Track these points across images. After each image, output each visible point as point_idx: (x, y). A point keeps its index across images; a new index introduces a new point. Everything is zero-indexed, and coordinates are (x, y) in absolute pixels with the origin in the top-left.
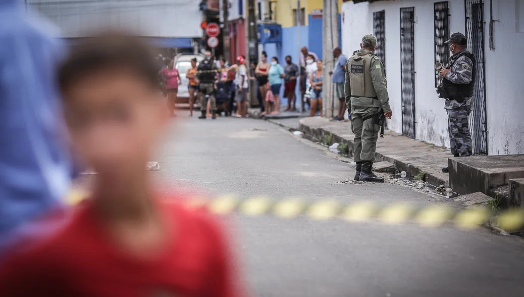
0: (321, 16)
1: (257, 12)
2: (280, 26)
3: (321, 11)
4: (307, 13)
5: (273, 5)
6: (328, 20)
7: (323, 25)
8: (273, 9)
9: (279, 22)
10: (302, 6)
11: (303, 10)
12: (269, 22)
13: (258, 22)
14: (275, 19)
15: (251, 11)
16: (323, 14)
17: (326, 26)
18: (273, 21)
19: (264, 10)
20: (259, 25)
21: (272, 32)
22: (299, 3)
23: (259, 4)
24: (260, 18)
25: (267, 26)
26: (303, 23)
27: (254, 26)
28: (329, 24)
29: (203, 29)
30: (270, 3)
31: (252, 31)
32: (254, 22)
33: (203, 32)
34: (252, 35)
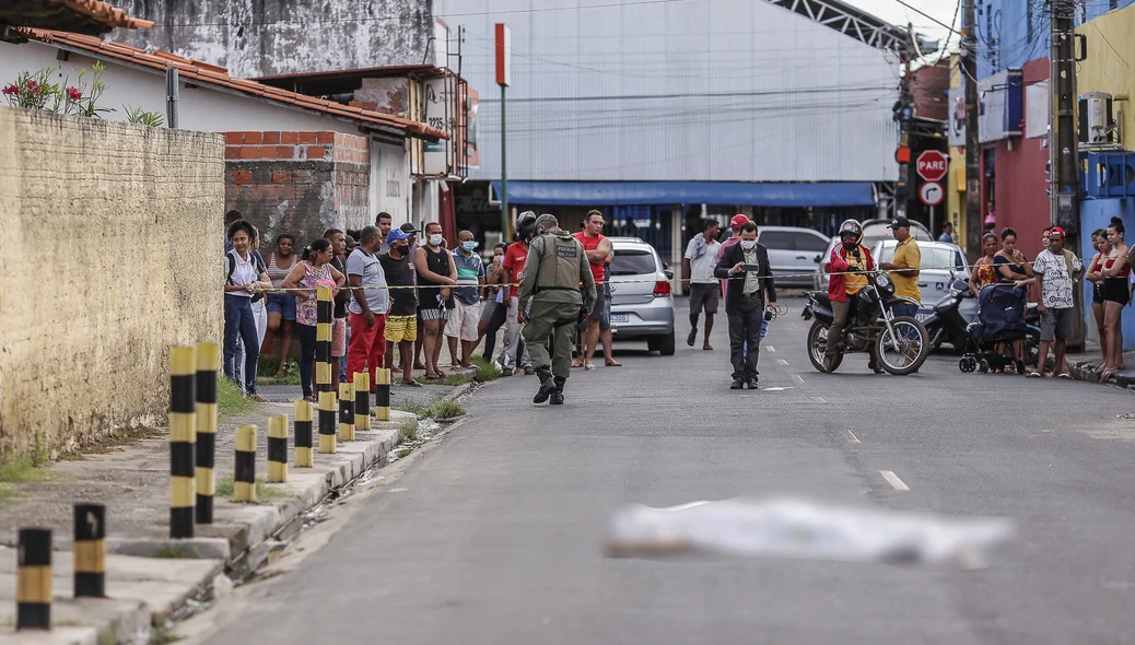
1: (1077, 122)
5: (1116, 106)
9: (1133, 147)
12: (1108, 147)
13: (1081, 146)
14: (1120, 139)
15: (1065, 121)
18: (1115, 145)
19: (1094, 119)
20: (1083, 155)
21: (1112, 169)
23: (1084, 104)
27: (1071, 156)
29: (901, 163)
30: (1109, 102)
31: (1066, 169)
32: (1072, 147)
33: (900, 170)
34: (1066, 177)
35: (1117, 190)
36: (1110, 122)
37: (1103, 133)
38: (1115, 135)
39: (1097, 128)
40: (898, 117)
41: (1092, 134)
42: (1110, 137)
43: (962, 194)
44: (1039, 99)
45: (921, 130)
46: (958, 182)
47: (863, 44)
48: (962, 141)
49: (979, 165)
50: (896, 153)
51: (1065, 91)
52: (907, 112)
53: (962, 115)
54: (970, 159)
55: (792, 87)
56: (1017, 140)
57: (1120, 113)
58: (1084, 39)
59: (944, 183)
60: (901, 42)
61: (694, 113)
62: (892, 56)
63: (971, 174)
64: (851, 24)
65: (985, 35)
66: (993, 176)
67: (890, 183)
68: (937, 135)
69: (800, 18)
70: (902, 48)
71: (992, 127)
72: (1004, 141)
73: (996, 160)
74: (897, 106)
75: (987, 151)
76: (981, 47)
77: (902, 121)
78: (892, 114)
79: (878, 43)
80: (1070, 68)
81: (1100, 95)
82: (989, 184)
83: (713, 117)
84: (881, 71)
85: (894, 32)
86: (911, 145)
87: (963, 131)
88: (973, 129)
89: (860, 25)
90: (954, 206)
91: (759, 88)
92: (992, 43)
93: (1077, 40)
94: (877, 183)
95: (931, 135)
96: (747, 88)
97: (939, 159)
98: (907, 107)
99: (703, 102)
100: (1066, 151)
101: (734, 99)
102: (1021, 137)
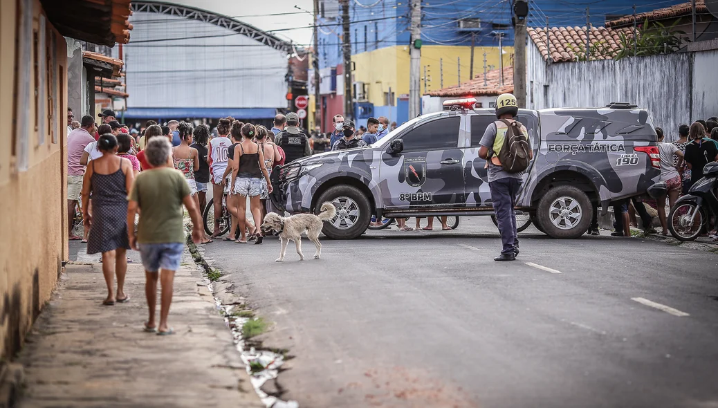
0: (407, 99)
1: (352, 92)
2: (372, 104)
3: (408, 95)
4: (396, 97)
5: (366, 86)
6: (413, 106)
7: (409, 110)
8: (366, 90)
9: (371, 101)
10: (392, 91)
11: (393, 93)
12: (363, 101)
13: (354, 100)
14: (367, 98)
15: (348, 92)
16: (409, 97)
17: (411, 110)
18: (366, 100)
19: (359, 91)
20: (355, 103)
21: (365, 109)
22: (390, 89)
23: (355, 86)
24: (355, 97)
25: (361, 104)
26: (392, 104)
27: (351, 104)
28: (413, 109)
29: (289, 100)
30: (364, 85)
31: (349, 109)
32: (351, 100)
33: (289, 103)
34: (349, 112)
35: (366, 116)
36: (364, 92)
37: (362, 96)
38: (366, 96)
39: (360, 94)
40: (287, 80)
41: (358, 96)
42: (364, 98)
43: (314, 113)
44: (340, 80)
45: (297, 85)
46: (312, 109)
47: (271, 48)
48: (314, 92)
49: (320, 103)
50: (287, 96)
51: (348, 82)
52: (290, 78)
53: (314, 82)
54: (317, 101)
55: (241, 67)
56: (334, 94)
57: (368, 89)
58: (354, 63)
59: (306, 109)
60: (287, 47)
61: (200, 78)
62: (284, 53)
63: (317, 107)
64: (266, 40)
65: (322, 51)
66: (326, 107)
67: (284, 109)
68: (303, 88)
69: (244, 37)
70: (288, 50)
71: (325, 88)
72: (330, 95)
73: (327, 101)
74: (287, 75)
75: (324, 97)
76: (321, 57)
77: (289, 82)
78: (284, 79)
79: (278, 48)
80: (350, 73)
81: (360, 83)
82: (324, 110)
83: (207, 80)
84: (279, 60)
85: (285, 44)
86: (292, 92)
87: (314, 88)
88: (318, 89)
89: (271, 41)
90: (311, 119)
91: (227, 67)
92: (325, 54)
93: (352, 64)
94: (278, 109)
95: (300, 87)
96: (221, 68)
97: (304, 99)
98: (290, 76)
99: (203, 74)
100: (349, 102)
101: (216, 73)
102: (336, 93)
